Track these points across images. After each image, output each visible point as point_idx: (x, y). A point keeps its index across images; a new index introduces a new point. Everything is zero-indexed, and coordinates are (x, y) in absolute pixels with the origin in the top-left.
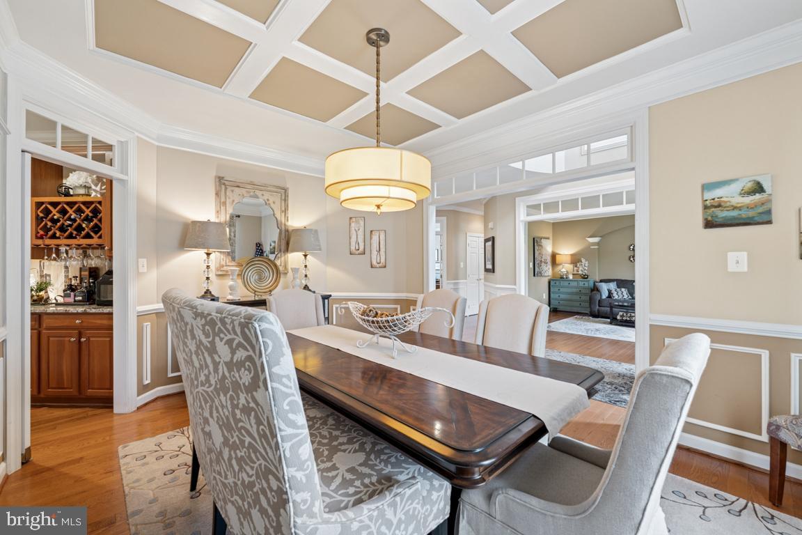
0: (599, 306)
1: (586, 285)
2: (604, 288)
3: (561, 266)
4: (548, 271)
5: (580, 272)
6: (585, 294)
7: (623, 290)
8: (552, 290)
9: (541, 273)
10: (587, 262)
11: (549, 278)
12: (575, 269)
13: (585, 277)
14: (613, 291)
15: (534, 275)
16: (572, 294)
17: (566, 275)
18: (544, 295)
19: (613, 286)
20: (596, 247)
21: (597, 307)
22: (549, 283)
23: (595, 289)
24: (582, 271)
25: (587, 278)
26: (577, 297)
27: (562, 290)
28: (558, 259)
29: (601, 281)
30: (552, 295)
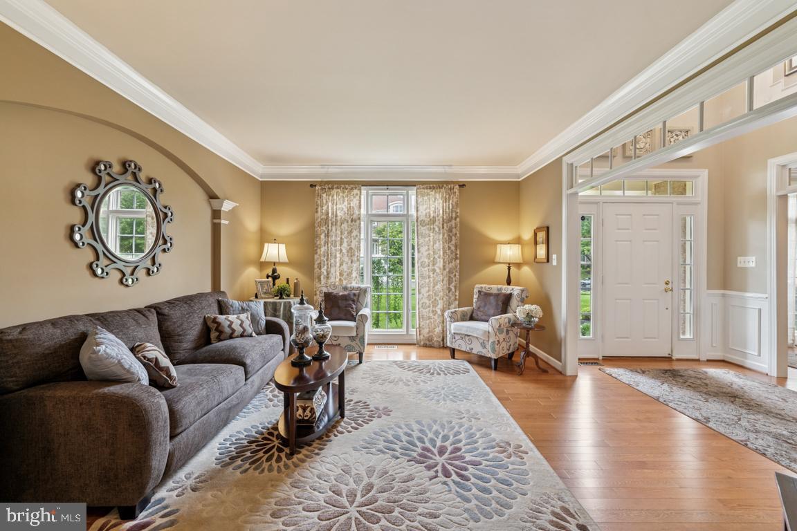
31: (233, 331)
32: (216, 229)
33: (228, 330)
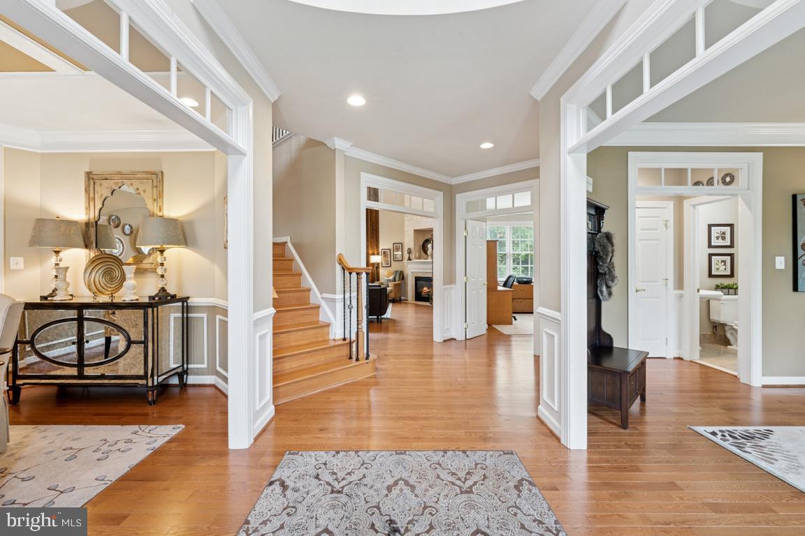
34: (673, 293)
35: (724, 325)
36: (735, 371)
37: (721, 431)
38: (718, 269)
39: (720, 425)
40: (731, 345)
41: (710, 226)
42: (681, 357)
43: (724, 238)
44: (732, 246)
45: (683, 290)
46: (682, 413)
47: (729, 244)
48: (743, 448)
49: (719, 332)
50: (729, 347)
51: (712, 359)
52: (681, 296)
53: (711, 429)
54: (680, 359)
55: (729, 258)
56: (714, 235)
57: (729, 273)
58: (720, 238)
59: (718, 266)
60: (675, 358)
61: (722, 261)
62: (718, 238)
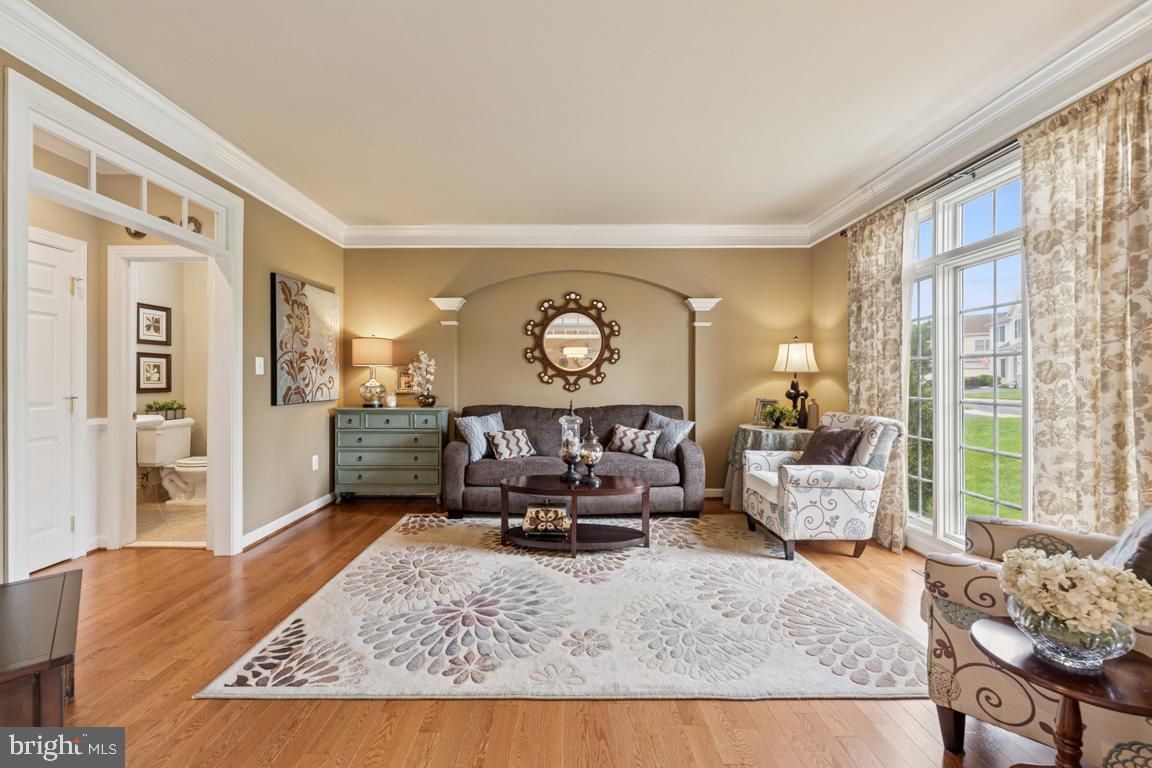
0: (467, 485)
1: (432, 423)
2: (478, 430)
3: (368, 372)
4: (329, 387)
5: (416, 389)
6: (429, 449)
7: (519, 432)
8: (339, 443)
9: (300, 392)
10: (433, 362)
11: (333, 406)
12: (404, 380)
13: (427, 401)
14: (499, 440)
15: (274, 402)
16: (393, 449)
17: (380, 398)
18: (315, 458)
19: (494, 423)
20: (455, 323)
21: (463, 488)
22: (333, 421)
23: (454, 435)
24: (420, 385)
25: (432, 405)
26: (406, 459)
27: (368, 440)
28: (359, 350)
29: (467, 412)
30: (340, 457)
31: (622, 444)
32: (692, 331)
33: (617, 442)
34: (86, 424)
35: (158, 470)
36: (198, 539)
37: (248, 667)
38: (148, 379)
39: (240, 656)
40: (170, 499)
41: (140, 305)
42: (103, 546)
43: (157, 329)
44: (167, 343)
45: (106, 416)
46: (164, 673)
47: (164, 339)
48: (292, 677)
49: (152, 481)
50: (168, 502)
51: (155, 531)
52: (102, 429)
53: (230, 675)
54: (100, 550)
55: (164, 361)
56: (144, 323)
57: (164, 385)
58: (152, 329)
59: (149, 375)
60: (90, 554)
61: (155, 366)
62: (148, 327)
